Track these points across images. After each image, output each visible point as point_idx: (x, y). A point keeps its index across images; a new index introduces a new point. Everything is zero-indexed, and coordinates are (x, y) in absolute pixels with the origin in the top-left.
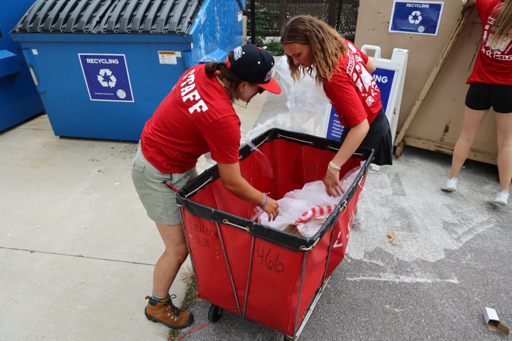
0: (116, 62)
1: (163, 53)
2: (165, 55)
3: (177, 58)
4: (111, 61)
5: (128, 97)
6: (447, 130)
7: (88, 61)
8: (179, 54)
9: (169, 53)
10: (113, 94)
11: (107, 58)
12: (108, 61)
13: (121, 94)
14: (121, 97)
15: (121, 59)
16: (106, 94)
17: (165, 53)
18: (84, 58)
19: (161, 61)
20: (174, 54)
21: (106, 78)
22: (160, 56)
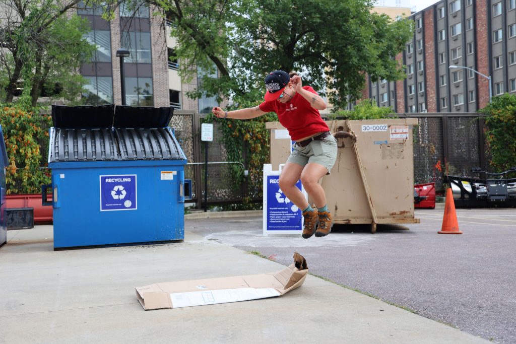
0: (129, 180)
1: (164, 173)
2: (166, 174)
3: (174, 176)
4: (125, 180)
5: (133, 206)
6: (336, 209)
7: (107, 180)
8: (175, 173)
9: (168, 172)
10: (121, 205)
11: (122, 178)
12: (122, 180)
13: (128, 204)
14: (127, 206)
15: (133, 178)
16: (115, 205)
17: (166, 173)
18: (104, 179)
19: (162, 178)
20: (172, 173)
21: (118, 193)
22: (162, 174)
